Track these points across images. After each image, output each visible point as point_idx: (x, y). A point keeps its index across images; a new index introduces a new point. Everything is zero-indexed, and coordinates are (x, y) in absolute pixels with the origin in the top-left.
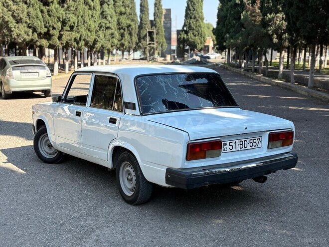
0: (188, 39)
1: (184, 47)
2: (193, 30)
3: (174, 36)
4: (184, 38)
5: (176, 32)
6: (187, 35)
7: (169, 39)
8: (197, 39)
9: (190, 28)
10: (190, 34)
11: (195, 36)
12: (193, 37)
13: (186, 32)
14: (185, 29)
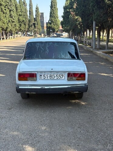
0: (51, 27)
1: (49, 30)
2: (54, 22)
3: (45, 25)
4: (49, 26)
5: (46, 24)
6: (51, 25)
7: (43, 27)
8: (55, 27)
9: (52, 21)
10: (52, 25)
11: (54, 25)
12: (53, 26)
13: (50, 24)
14: (50, 22)
